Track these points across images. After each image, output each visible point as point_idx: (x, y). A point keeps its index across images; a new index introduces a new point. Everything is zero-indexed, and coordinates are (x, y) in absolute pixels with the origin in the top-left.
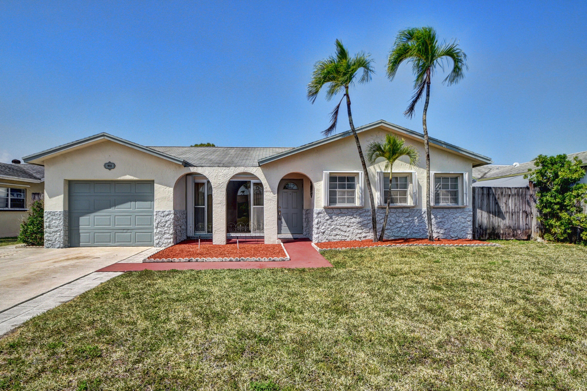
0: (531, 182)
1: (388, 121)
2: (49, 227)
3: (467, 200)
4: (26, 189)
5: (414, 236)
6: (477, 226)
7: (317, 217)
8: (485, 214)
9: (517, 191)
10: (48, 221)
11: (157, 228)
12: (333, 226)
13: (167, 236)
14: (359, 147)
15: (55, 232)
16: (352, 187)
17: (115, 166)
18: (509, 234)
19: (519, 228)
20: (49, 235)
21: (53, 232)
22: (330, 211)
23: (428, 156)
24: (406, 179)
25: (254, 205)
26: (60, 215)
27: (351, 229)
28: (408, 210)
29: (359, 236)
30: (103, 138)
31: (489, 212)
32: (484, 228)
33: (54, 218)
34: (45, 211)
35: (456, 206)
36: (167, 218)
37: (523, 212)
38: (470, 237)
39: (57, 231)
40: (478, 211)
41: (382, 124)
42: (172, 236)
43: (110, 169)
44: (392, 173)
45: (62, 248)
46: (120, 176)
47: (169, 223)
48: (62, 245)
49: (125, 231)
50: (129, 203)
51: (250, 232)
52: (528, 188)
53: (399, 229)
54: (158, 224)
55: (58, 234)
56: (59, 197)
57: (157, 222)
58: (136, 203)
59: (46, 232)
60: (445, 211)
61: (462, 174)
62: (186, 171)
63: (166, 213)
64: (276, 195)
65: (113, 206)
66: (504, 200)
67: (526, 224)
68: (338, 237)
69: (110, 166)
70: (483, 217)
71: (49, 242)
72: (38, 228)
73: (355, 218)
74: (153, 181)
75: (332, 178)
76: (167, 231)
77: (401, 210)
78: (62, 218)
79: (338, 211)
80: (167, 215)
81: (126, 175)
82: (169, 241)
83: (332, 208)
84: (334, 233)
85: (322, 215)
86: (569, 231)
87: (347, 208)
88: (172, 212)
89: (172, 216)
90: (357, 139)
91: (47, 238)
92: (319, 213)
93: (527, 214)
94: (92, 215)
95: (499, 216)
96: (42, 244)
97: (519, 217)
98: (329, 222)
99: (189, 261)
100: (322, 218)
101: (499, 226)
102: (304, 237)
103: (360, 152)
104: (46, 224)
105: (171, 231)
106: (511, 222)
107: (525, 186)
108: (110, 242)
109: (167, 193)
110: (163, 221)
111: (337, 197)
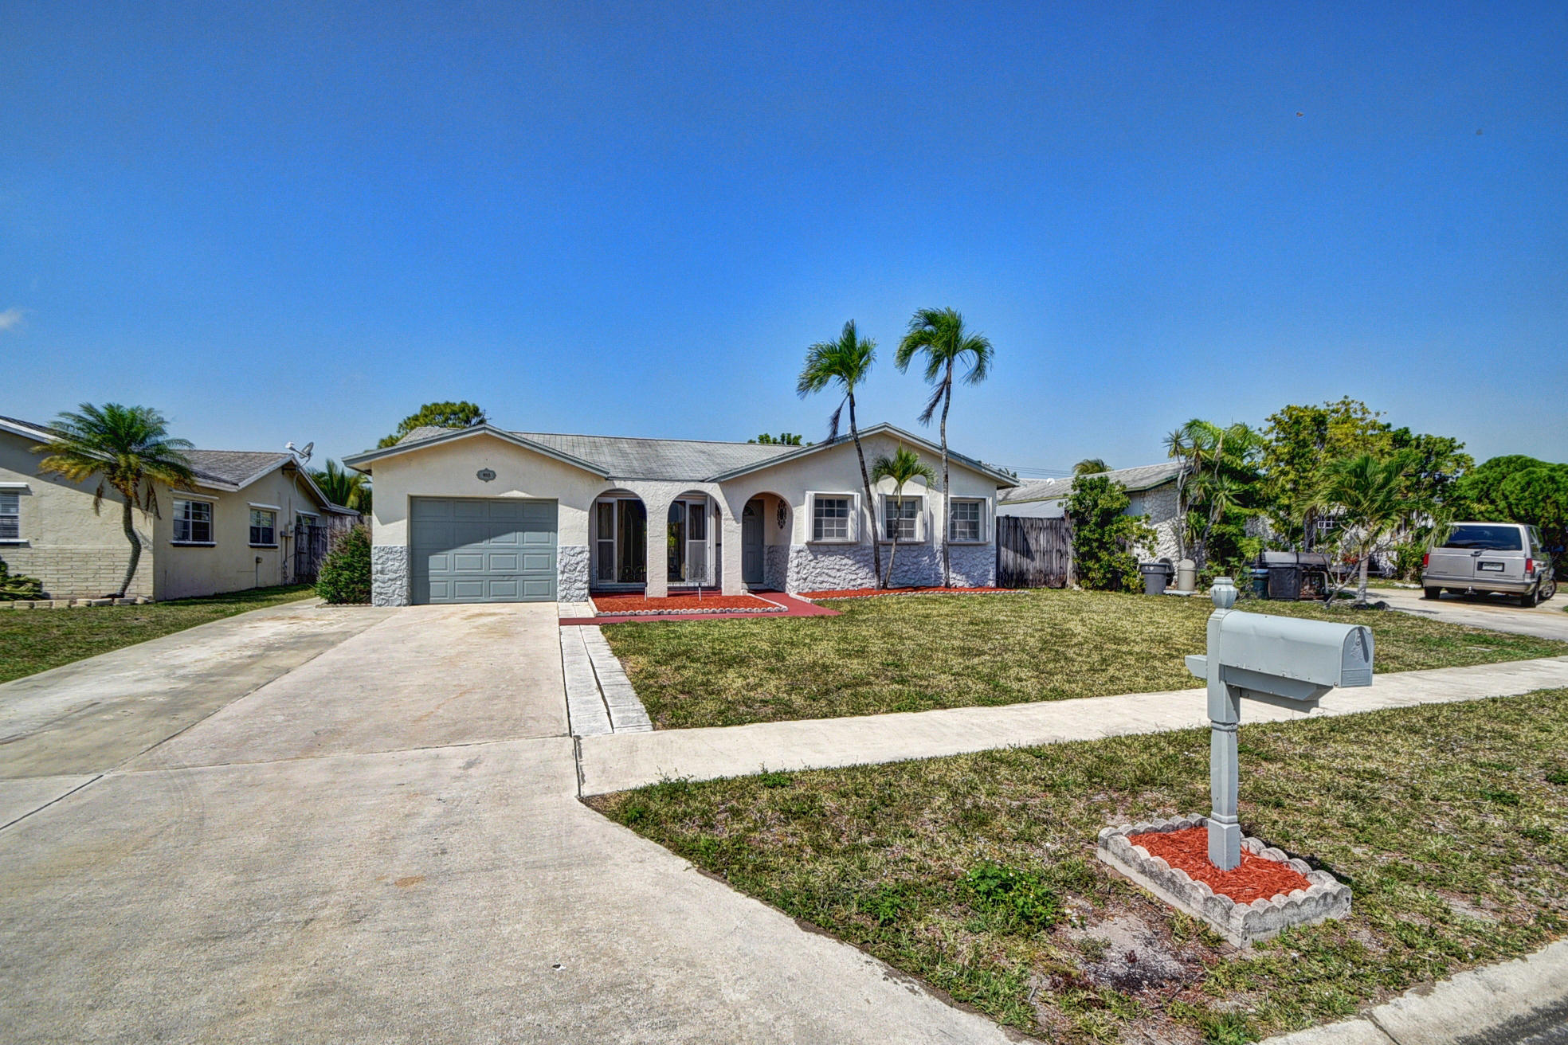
0: (1066, 511)
1: (893, 425)
2: (382, 572)
3: (989, 535)
4: (212, 504)
5: (924, 583)
6: (1001, 570)
7: (797, 557)
8: (1011, 554)
9: (1051, 523)
10: (380, 561)
11: (563, 572)
12: (818, 570)
13: (578, 585)
14: (862, 463)
15: (392, 580)
16: (843, 514)
17: (495, 476)
18: (1040, 581)
19: (1052, 573)
20: (382, 585)
21: (389, 580)
22: (814, 548)
23: (947, 476)
24: (914, 504)
26: (401, 552)
27: (842, 574)
28: (916, 547)
29: (853, 583)
30: (483, 432)
31: (1016, 551)
32: (1010, 571)
33: (391, 557)
34: (373, 546)
35: (975, 542)
36: (579, 558)
37: (1057, 551)
38: (992, 584)
39: (395, 579)
40: (1003, 549)
41: (886, 428)
42: (586, 586)
43: (487, 481)
44: (902, 497)
45: (404, 605)
46: (503, 492)
47: (582, 565)
48: (405, 601)
49: (506, 578)
50: (514, 534)
51: (684, 580)
52: (1063, 519)
53: (904, 574)
54: (565, 566)
55: (399, 583)
56: (400, 522)
57: (563, 564)
58: (526, 533)
59: (376, 580)
60: (963, 548)
61: (985, 499)
62: (607, 486)
63: (577, 550)
64: (741, 524)
65: (486, 539)
66: (1034, 534)
67: (1061, 567)
68: (825, 585)
69: (486, 475)
70: (1008, 556)
71: (382, 597)
72: (363, 575)
73: (848, 558)
74: (556, 501)
75: (818, 502)
76: (579, 578)
77: (907, 547)
78: (406, 557)
79: (825, 548)
80: (580, 553)
81: (512, 490)
82: (582, 592)
83: (818, 544)
84: (820, 579)
85: (804, 554)
86: (1109, 576)
87: (838, 544)
88: (587, 548)
89: (587, 555)
90: (860, 450)
91: (378, 590)
92: (799, 552)
93: (1062, 554)
94: (451, 553)
95: (1028, 557)
96: (368, 601)
97: (1051, 557)
98: (812, 564)
99: (659, 614)
100: (804, 559)
101: (1027, 570)
102: (766, 587)
103: (864, 470)
104: (374, 568)
105: (586, 578)
106: (1042, 564)
107: (1060, 516)
108: (481, 596)
109: (578, 519)
110: (571, 562)
111: (824, 528)
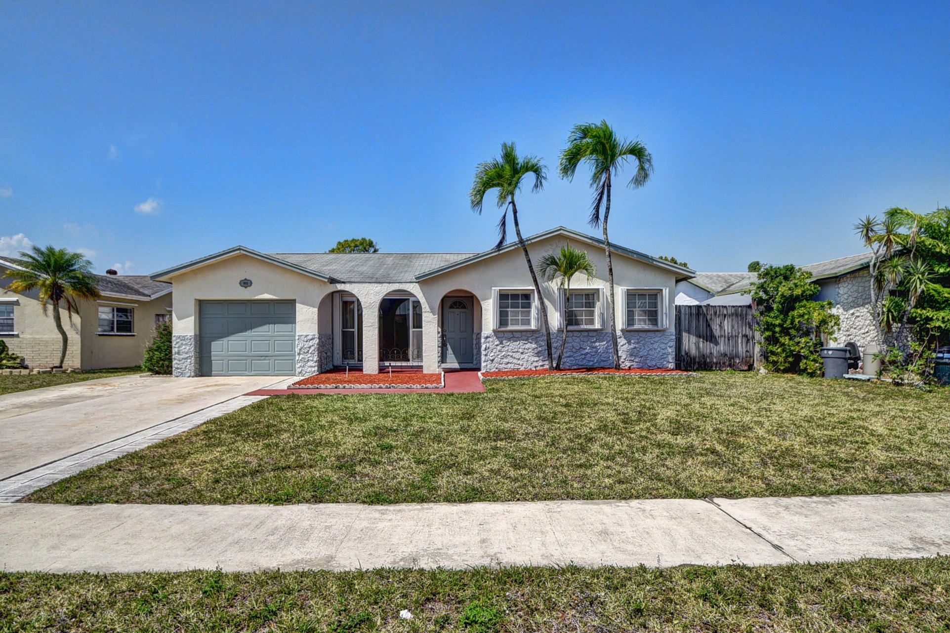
0: (754, 300)
1: (569, 228)
2: (178, 353)
3: (667, 321)
4: (133, 309)
5: (602, 364)
6: (683, 353)
7: (485, 342)
8: (693, 339)
9: (735, 310)
10: (177, 346)
11: (299, 354)
12: (504, 353)
13: (310, 364)
14: (529, 261)
15: (185, 359)
16: (529, 306)
17: (251, 283)
18: (724, 363)
19: (737, 356)
20: (178, 362)
21: (183, 359)
22: (500, 335)
23: (611, 270)
24: (590, 297)
25: (414, 328)
26: (190, 339)
27: (525, 356)
28: (595, 334)
29: (535, 364)
30: (239, 252)
31: (699, 336)
32: (692, 356)
33: (184, 343)
34: (173, 335)
35: (655, 328)
36: (311, 343)
37: (743, 336)
38: (671, 366)
39: (187, 358)
40: (685, 335)
41: (562, 232)
42: (316, 364)
43: (246, 287)
44: (570, 290)
45: (193, 377)
46: (258, 295)
47: (313, 348)
48: (193, 374)
49: (263, 358)
50: (268, 325)
52: (750, 307)
53: (583, 356)
54: (300, 350)
55: (189, 361)
56: (190, 318)
57: (299, 347)
58: (276, 325)
59: (175, 359)
60: (641, 334)
61: (662, 290)
62: (331, 288)
63: (310, 337)
64: (436, 316)
65: (249, 329)
66: (718, 321)
67: (747, 351)
68: (509, 365)
69: (246, 283)
70: (690, 343)
71: (179, 370)
72: (166, 355)
73: (531, 343)
74: (295, 300)
75: (503, 297)
76: (311, 358)
77: (586, 334)
78: (193, 343)
79: (510, 335)
80: (311, 339)
81: (264, 293)
82: (313, 369)
83: (503, 332)
84: (505, 360)
85: (491, 339)
86: (790, 359)
87: (521, 331)
88: (317, 336)
89: (316, 341)
90: (526, 252)
91: (176, 366)
92: (487, 338)
93: (747, 339)
94: (226, 340)
95: (711, 341)
96: (170, 373)
97: (737, 342)
98: (499, 348)
99: (336, 388)
100: (491, 344)
101: (711, 353)
102: (475, 367)
103: (531, 267)
104: (174, 350)
105: (316, 358)
106: (726, 348)
107: (748, 304)
108: (246, 371)
109: (310, 314)
110: (306, 346)
111: (510, 318)
